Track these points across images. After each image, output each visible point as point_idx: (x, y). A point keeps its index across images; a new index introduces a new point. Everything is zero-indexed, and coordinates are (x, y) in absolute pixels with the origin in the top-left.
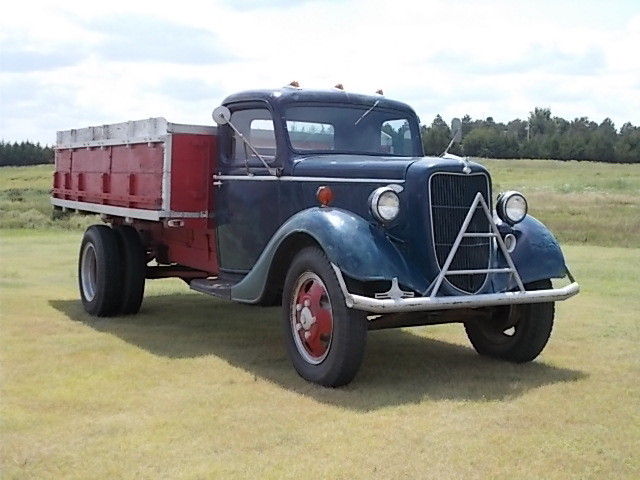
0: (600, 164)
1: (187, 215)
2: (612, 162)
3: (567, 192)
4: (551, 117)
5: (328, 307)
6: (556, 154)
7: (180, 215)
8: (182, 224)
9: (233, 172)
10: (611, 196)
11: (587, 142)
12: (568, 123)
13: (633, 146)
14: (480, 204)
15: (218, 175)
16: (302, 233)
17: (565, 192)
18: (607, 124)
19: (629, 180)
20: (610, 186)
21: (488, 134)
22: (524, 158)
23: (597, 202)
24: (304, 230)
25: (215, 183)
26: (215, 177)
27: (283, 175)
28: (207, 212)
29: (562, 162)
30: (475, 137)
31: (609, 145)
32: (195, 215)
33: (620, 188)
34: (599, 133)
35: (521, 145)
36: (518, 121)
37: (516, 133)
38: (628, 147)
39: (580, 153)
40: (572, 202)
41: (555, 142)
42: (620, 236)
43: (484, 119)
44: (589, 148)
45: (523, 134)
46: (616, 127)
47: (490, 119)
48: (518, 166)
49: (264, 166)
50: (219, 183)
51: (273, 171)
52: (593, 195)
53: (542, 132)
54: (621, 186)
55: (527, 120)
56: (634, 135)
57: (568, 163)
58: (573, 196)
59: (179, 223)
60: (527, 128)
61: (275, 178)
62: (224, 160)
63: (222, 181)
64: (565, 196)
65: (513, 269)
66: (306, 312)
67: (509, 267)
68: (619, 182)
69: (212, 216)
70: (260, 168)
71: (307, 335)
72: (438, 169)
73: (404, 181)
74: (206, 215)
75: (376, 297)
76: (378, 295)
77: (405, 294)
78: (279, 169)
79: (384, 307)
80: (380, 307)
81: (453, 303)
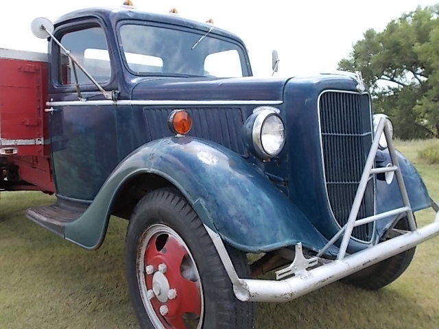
1: (20, 142)
5: (193, 272)
7: (12, 142)
8: (15, 152)
9: (66, 98)
15: (50, 101)
16: (153, 174)
24: (156, 171)
25: (47, 110)
26: (48, 103)
27: (119, 97)
28: (42, 139)
32: (31, 142)
49: (99, 90)
50: (52, 109)
51: (109, 94)
59: (12, 151)
61: (111, 102)
62: (56, 86)
63: (54, 107)
66: (160, 280)
69: (48, 142)
70: (94, 92)
71: (164, 310)
72: (327, 86)
73: (281, 102)
74: (41, 142)
75: (278, 278)
76: (279, 275)
77: (310, 263)
78: (115, 93)
79: (291, 294)
80: (288, 296)
81: (363, 264)
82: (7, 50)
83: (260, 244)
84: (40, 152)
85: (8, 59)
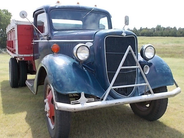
0: (173, 37)
1: (25, 55)
2: (176, 37)
3: (165, 44)
4: (161, 27)
6: (162, 35)
7: (22, 55)
8: (23, 59)
10: (176, 45)
11: (170, 32)
12: (165, 28)
13: (181, 33)
14: (130, 51)
15: (33, 40)
17: (164, 44)
18: (175, 28)
19: (180, 41)
20: (176, 42)
21: (146, 31)
22: (155, 36)
23: (172, 46)
24: (43, 66)
25: (32, 43)
28: (33, 54)
29: (164, 37)
30: (143, 32)
31: (175, 33)
32: (29, 55)
33: (178, 43)
34: (173, 30)
35: (154, 33)
36: (153, 28)
37: (153, 31)
38: (180, 33)
39: (168, 35)
40: (166, 46)
41: (162, 32)
42: (181, 55)
43: (145, 28)
44: (170, 34)
45: (154, 31)
46: (177, 29)
47: (147, 28)
48: (153, 38)
49: (42, 36)
51: (45, 38)
52: (171, 44)
53: (159, 30)
54: (178, 42)
55: (155, 28)
56: (181, 30)
57: (165, 37)
58: (166, 45)
59: (22, 59)
60: (155, 29)
61: (46, 41)
64: (164, 45)
65: (147, 83)
66: (47, 104)
67: (145, 83)
68: (178, 41)
72: (108, 34)
73: (93, 40)
74: (32, 56)
75: (71, 103)
76: (72, 102)
77: (88, 100)
78: (48, 37)
79: (74, 109)
80: (73, 109)
81: (115, 104)
82: (20, 21)
83: (66, 91)
84: (32, 59)
85: (21, 25)
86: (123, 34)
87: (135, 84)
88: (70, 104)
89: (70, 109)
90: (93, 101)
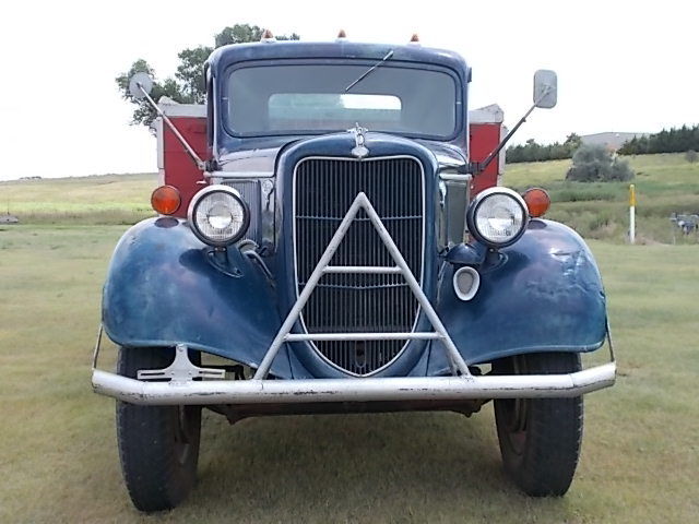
65: (440, 333)
72: (307, 152)
73: (273, 174)
75: (139, 377)
76: (142, 375)
79: (142, 396)
80: (137, 397)
81: (296, 393)
86: (355, 152)
87: (410, 331)
88: (135, 377)
89: (129, 394)
90: (223, 376)
